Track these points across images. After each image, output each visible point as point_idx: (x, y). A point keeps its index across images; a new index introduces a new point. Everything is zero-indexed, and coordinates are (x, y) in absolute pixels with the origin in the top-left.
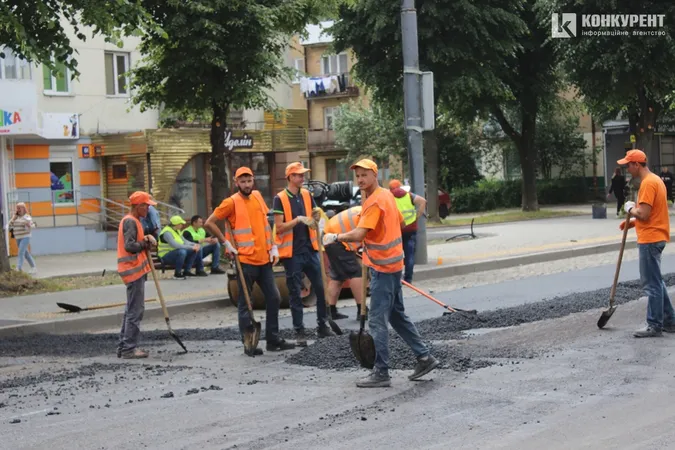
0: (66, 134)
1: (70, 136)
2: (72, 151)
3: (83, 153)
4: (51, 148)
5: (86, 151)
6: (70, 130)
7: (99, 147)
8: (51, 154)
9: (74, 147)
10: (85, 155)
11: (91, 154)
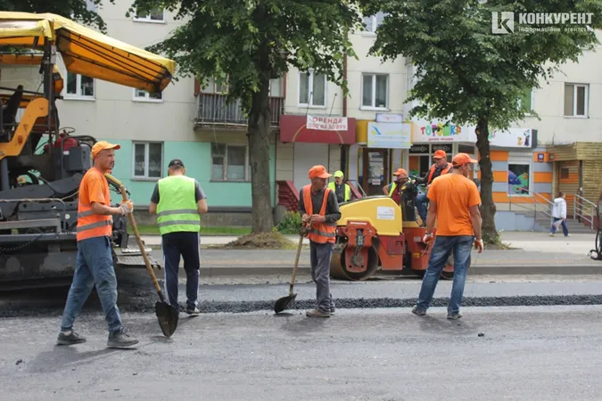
0: (519, 144)
1: (523, 146)
2: (529, 157)
3: (539, 158)
4: (510, 154)
5: (541, 157)
6: (524, 140)
7: (553, 154)
8: (509, 158)
9: (531, 154)
10: (540, 160)
11: (545, 159)
